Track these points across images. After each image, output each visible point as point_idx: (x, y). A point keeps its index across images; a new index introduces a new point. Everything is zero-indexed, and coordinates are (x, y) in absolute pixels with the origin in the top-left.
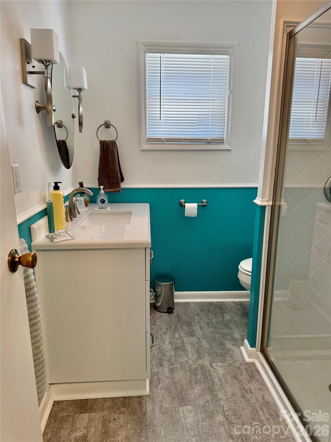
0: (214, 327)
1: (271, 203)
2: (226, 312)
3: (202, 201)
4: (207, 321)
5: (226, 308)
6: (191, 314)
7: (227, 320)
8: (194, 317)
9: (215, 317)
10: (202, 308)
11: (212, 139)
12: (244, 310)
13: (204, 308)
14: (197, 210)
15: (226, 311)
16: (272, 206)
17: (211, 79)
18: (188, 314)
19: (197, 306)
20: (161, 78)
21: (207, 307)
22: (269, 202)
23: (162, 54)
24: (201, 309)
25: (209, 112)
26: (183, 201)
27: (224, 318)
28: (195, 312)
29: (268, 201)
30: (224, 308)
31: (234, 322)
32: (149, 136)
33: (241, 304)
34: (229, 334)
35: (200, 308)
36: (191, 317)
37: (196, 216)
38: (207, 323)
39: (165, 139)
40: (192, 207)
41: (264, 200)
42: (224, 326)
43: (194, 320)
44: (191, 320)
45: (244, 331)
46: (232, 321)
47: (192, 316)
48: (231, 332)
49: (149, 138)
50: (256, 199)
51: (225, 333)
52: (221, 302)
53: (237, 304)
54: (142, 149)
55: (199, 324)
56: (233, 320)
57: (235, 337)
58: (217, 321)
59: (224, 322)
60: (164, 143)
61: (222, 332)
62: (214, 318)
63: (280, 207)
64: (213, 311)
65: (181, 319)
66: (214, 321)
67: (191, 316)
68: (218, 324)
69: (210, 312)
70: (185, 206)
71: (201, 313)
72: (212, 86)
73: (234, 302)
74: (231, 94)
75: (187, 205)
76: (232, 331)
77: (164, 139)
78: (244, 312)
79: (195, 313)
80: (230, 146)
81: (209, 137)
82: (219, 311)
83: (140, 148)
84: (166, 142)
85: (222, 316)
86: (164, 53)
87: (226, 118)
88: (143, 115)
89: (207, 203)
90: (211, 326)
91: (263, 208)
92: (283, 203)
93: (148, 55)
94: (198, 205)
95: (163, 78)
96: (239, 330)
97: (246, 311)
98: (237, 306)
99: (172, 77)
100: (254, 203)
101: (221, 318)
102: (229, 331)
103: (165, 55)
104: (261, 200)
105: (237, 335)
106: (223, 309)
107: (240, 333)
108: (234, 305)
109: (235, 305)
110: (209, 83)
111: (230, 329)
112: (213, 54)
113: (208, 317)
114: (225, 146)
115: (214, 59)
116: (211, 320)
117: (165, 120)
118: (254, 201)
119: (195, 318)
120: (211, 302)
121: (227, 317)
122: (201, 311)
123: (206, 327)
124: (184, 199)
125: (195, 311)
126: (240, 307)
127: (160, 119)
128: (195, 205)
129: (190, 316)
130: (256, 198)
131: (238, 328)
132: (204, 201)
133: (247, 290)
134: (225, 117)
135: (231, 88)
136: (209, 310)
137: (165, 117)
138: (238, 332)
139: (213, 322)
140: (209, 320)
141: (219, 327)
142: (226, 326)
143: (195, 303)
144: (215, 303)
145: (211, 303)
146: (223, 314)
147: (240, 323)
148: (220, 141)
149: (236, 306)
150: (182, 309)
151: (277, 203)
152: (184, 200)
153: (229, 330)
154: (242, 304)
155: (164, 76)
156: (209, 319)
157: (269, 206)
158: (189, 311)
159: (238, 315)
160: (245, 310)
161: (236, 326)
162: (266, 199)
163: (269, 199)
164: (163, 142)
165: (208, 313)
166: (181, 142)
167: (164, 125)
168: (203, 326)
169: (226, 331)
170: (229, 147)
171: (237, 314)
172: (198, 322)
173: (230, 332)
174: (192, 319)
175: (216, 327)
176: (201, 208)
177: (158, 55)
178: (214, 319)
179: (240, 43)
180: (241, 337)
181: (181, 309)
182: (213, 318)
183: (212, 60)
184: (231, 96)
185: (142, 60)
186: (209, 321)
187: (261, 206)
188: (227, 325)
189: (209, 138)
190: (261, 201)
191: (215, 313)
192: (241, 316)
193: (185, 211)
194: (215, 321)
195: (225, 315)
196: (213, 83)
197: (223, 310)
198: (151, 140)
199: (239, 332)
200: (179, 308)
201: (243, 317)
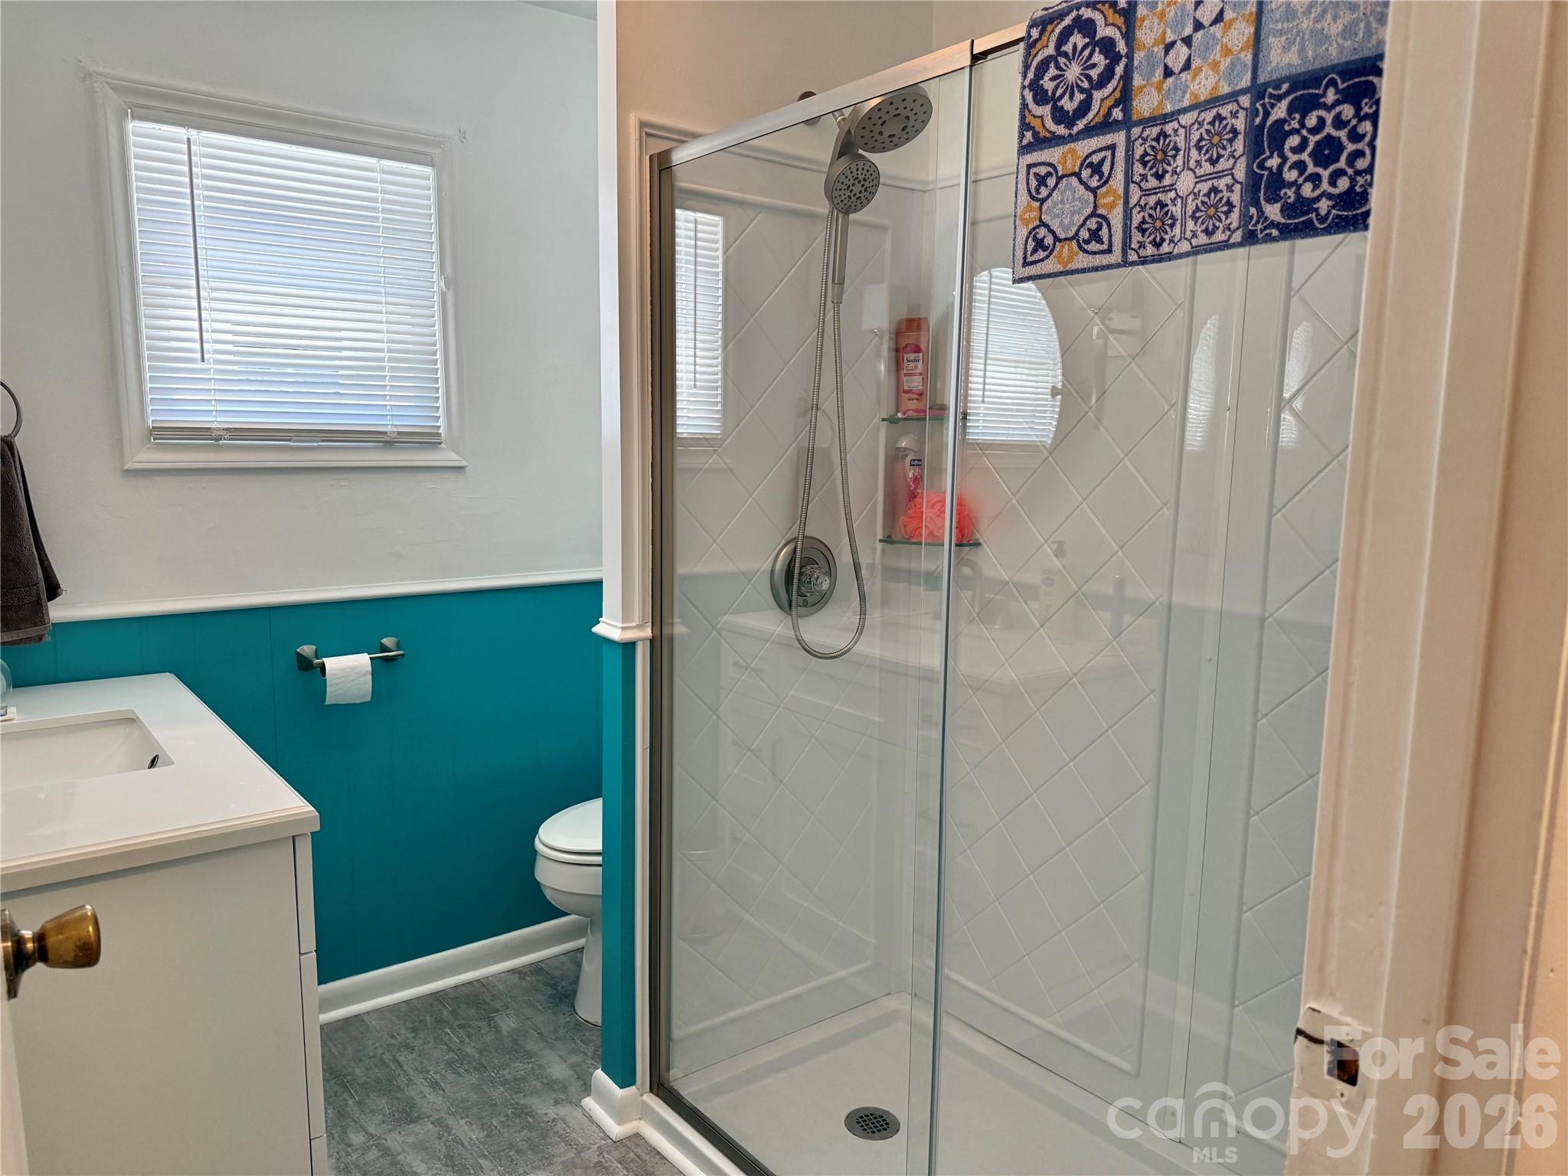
0: (476, 1069)
1: (648, 632)
2: (497, 1010)
3: (382, 645)
4: (446, 1058)
5: (493, 996)
6: (380, 1051)
7: (509, 1033)
8: (394, 1056)
9: (469, 1036)
10: (413, 1022)
11: (399, 433)
12: (551, 986)
13: (418, 1017)
14: (370, 677)
15: (497, 1004)
16: (652, 641)
17: (380, 236)
18: (371, 1054)
19: (394, 1018)
20: (196, 213)
21: (427, 1012)
22: (643, 630)
23: (193, 132)
24: (411, 1025)
25: (382, 341)
26: (307, 650)
27: (497, 1029)
28: (394, 1041)
29: (640, 627)
30: (487, 999)
31: (535, 1031)
32: (154, 418)
33: (537, 968)
34: (534, 1074)
35: (405, 1021)
36: (387, 1061)
37: (368, 699)
38: (450, 1064)
39: (227, 429)
40: (352, 669)
41: (630, 625)
42: (508, 1056)
43: (401, 1066)
44: (387, 1070)
45: (574, 1051)
46: (527, 1031)
47: (387, 1057)
48: (536, 1068)
49: (155, 425)
50: (599, 622)
51: (519, 1077)
52: (470, 983)
53: (526, 974)
54: (129, 466)
55: (421, 1076)
56: (531, 1027)
57: (554, 1078)
58: (479, 1046)
59: (503, 1044)
60: (223, 445)
61: (508, 1077)
62: (468, 1041)
63: (671, 639)
64: (456, 1019)
65: (349, 1078)
66: (469, 1050)
67: (385, 1057)
68: (487, 1053)
69: (445, 1028)
70: (323, 668)
71: (414, 1037)
72: (382, 259)
73: (512, 971)
74: (448, 290)
75: (331, 663)
76: (540, 1063)
77: (219, 429)
78: (555, 992)
79: (393, 1045)
80: (461, 457)
81: (390, 426)
82: (473, 1012)
83: (123, 465)
84: (230, 440)
85: (490, 1025)
86: (200, 127)
87: (438, 366)
88: (129, 342)
89: (398, 646)
90: (466, 1067)
91: (629, 647)
92: (679, 629)
93: (133, 126)
94: (371, 658)
95: (201, 216)
96: (559, 1052)
97: (559, 988)
98: (528, 979)
99: (260, 216)
100: (594, 634)
101: (489, 1032)
102: (530, 1066)
103: (204, 134)
104: (620, 625)
105: (558, 1070)
106: (485, 1002)
107: (566, 1062)
108: (515, 978)
109: (520, 978)
110: (374, 249)
111: (531, 1058)
112: (381, 157)
113: (446, 1044)
114: (446, 456)
115: (384, 171)
116: (459, 1049)
117: (217, 362)
118: (596, 629)
119: (401, 1059)
120: (437, 992)
121: (507, 1023)
122: (414, 1030)
123: (450, 1077)
124: (314, 645)
125: (393, 1037)
126: (538, 981)
127: (203, 360)
128: (361, 661)
129: (382, 1059)
130: (600, 619)
131: (553, 1048)
132: (387, 641)
133: (567, 914)
134: (435, 362)
135: (449, 271)
136: (439, 1021)
137: (217, 352)
138: (557, 1058)
139: (468, 1055)
140: (453, 1051)
141: (492, 1065)
142: (514, 1053)
143: (380, 1011)
144: (449, 991)
145: (437, 997)
146: (490, 1019)
147: (556, 1031)
148: (428, 440)
149: (524, 983)
150: (343, 1044)
151: (666, 631)
152: (315, 647)
153: (529, 1063)
154: (541, 969)
155: (205, 207)
156: (450, 1050)
157: (643, 640)
158: (370, 1042)
159: (540, 1008)
160: (554, 986)
161: (545, 1044)
162: (634, 621)
163: (643, 619)
164: (217, 440)
165: (439, 1032)
166: (289, 440)
167: (215, 379)
168: (437, 1077)
169: (520, 1067)
170: (457, 457)
171: (534, 1006)
172: (417, 1069)
173: (532, 1068)
174: (393, 1067)
175: (483, 1065)
176: (383, 665)
177: (182, 132)
178: (468, 1044)
179: (464, 133)
180: (571, 1073)
181: (334, 1045)
182: (461, 1042)
183: (377, 175)
184: (450, 296)
185: (114, 142)
186: (452, 1055)
187: (623, 644)
188: (515, 1048)
189: (389, 429)
190: (623, 628)
191: (464, 1022)
192: (549, 1007)
193: (328, 684)
194: (474, 1047)
195: (498, 1019)
196: (386, 250)
197: (485, 1007)
198: (163, 435)
199: (561, 1056)
200: (331, 1045)
201: (556, 1008)
